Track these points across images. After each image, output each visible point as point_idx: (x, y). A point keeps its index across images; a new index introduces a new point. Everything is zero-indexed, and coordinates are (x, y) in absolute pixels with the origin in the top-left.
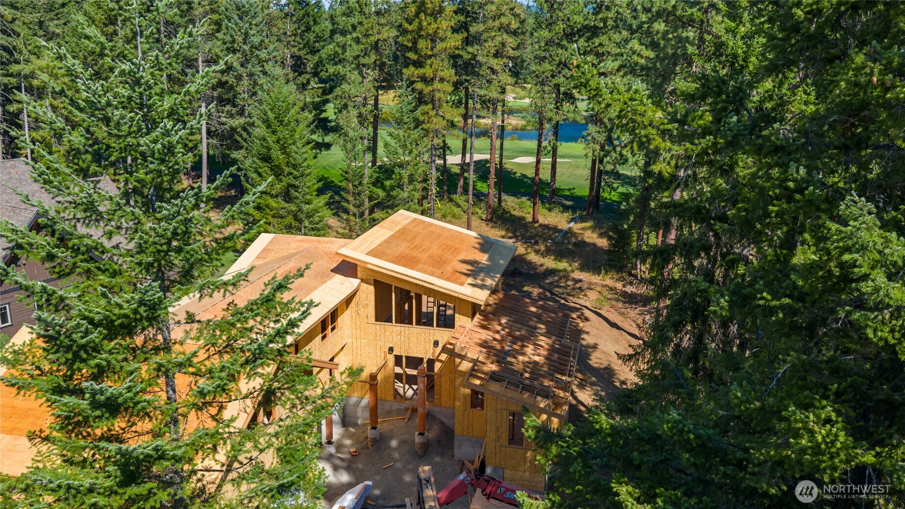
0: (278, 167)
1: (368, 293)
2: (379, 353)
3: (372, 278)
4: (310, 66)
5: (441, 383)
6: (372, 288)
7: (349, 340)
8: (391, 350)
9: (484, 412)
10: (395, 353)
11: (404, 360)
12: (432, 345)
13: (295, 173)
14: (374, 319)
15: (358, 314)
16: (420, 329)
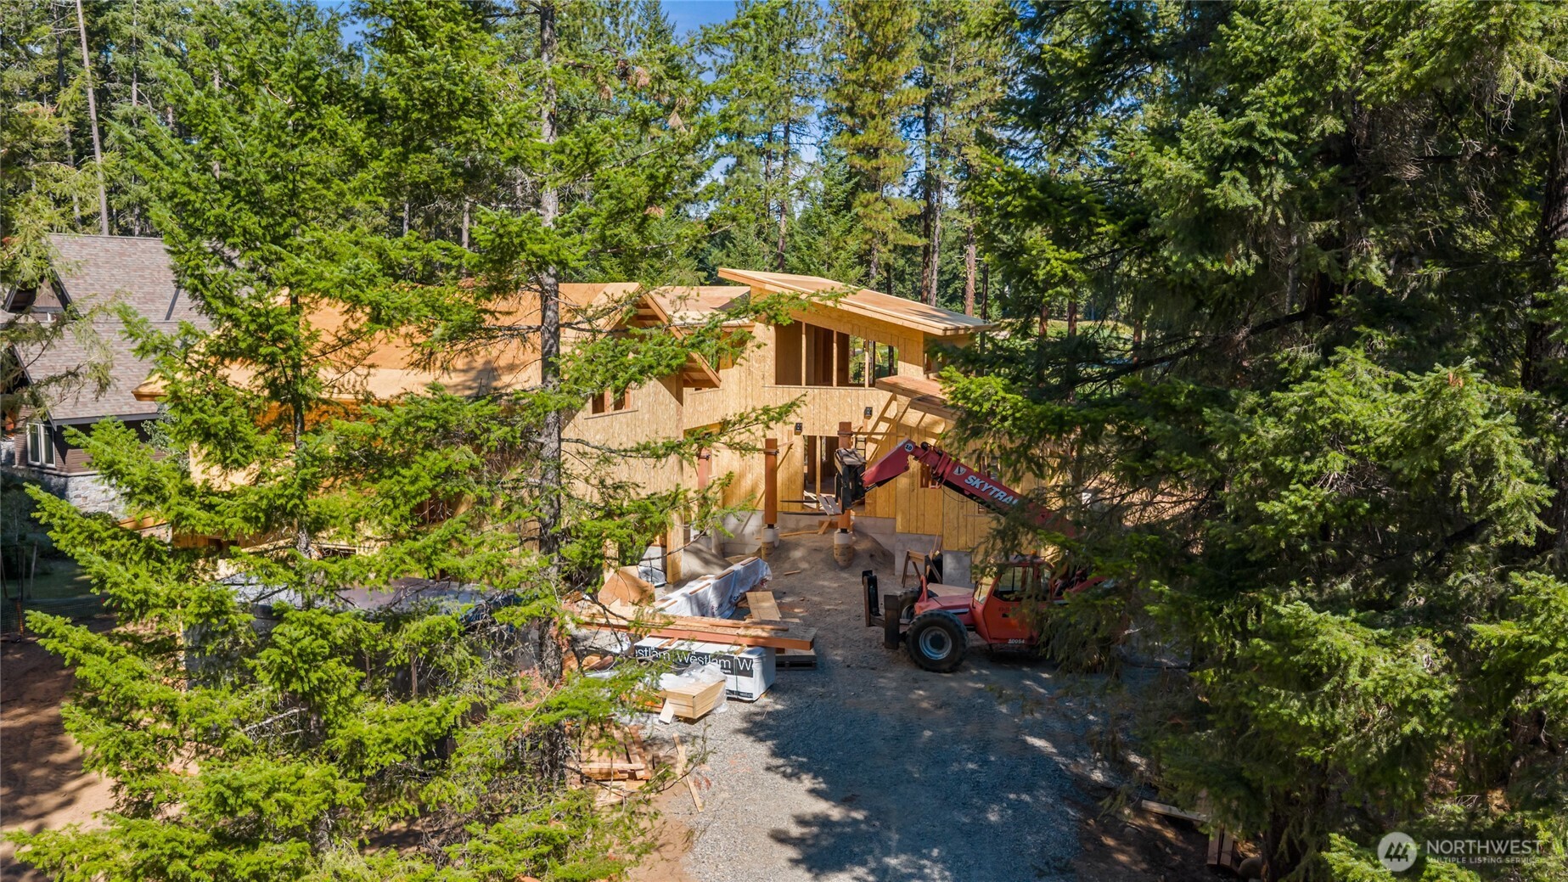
6: (772, 332)
8: (799, 428)
10: (805, 432)
11: (819, 442)
12: (861, 416)
14: (773, 381)
15: (750, 373)
16: (844, 390)
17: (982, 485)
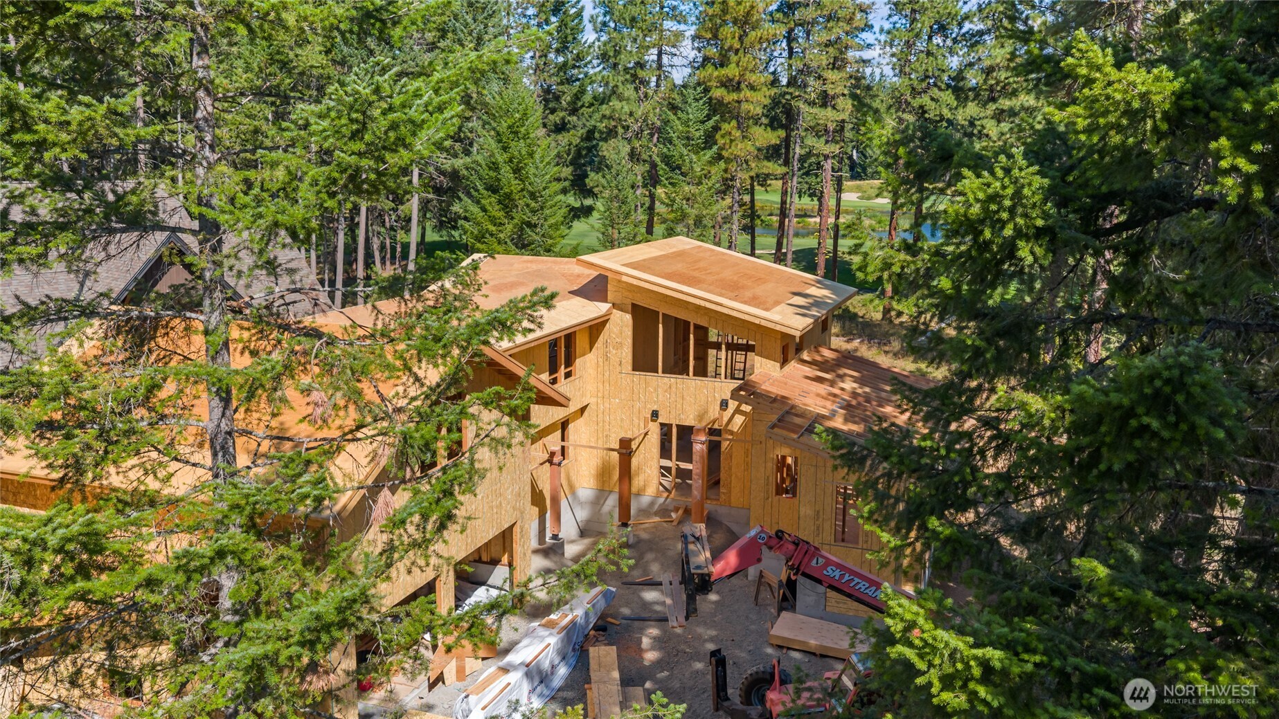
0: (508, 196)
1: (621, 326)
2: (636, 421)
3: (629, 302)
4: (566, 100)
5: (730, 468)
6: (628, 317)
7: (593, 401)
8: (655, 414)
9: (796, 501)
10: (661, 420)
11: (674, 430)
12: (718, 408)
13: (533, 204)
14: (630, 368)
15: (607, 358)
16: (700, 381)
17: (842, 576)
